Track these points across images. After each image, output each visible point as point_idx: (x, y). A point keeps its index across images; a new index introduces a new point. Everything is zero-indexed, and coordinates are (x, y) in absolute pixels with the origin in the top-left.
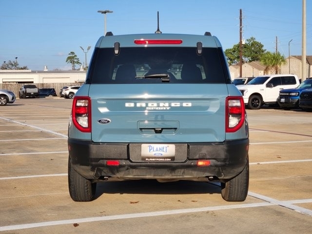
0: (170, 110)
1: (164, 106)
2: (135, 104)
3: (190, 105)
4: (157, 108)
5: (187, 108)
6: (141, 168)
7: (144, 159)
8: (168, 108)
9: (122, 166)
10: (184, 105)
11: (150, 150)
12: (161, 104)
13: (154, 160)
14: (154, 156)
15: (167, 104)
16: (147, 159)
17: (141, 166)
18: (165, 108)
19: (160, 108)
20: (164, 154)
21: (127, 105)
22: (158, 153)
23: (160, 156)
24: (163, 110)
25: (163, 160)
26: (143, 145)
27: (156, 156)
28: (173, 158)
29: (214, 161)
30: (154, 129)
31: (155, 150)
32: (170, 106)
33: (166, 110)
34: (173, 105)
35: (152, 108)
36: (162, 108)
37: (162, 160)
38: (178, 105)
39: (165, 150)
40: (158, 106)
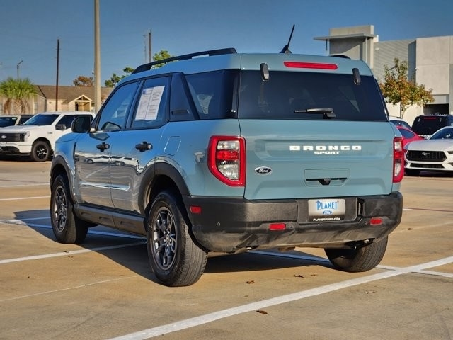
0: (339, 154)
1: (333, 150)
2: (302, 148)
3: (359, 148)
4: (326, 153)
5: (357, 152)
6: (309, 231)
7: (311, 218)
8: (338, 153)
9: (288, 230)
10: (354, 148)
11: (318, 207)
12: (331, 148)
13: (322, 220)
14: (322, 214)
15: (336, 148)
16: (314, 220)
18: (334, 153)
19: (329, 153)
20: (334, 212)
21: (292, 148)
22: (327, 211)
23: (329, 214)
25: (332, 219)
26: (310, 201)
27: (324, 214)
28: (342, 217)
29: (386, 218)
30: (321, 179)
31: (324, 206)
32: (339, 149)
33: (336, 154)
35: (321, 153)
36: (331, 153)
37: (330, 219)
38: (347, 148)
39: (334, 206)
40: (327, 150)
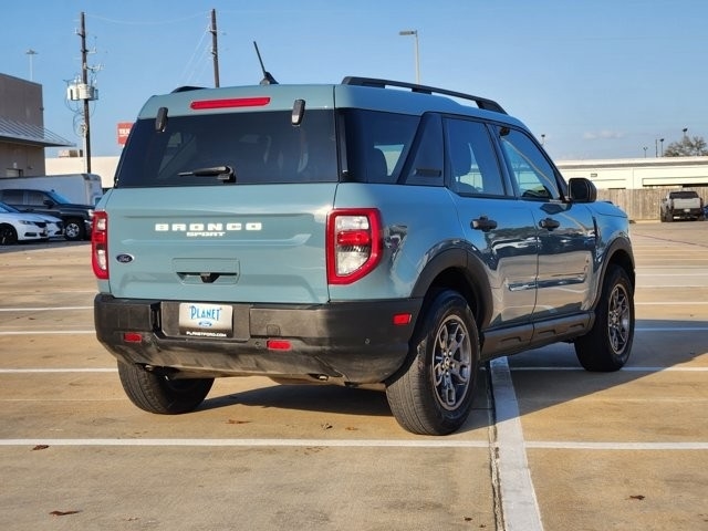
0: (224, 237)
1: (214, 231)
2: (170, 227)
3: (258, 226)
4: (203, 234)
5: (254, 234)
6: (174, 348)
7: (183, 330)
8: (221, 234)
10: (249, 227)
11: (193, 315)
12: (211, 227)
13: (199, 334)
14: (199, 326)
15: (219, 227)
16: (188, 333)
17: (173, 345)
18: (216, 234)
19: (208, 234)
20: (216, 324)
21: (159, 227)
22: (205, 322)
23: (208, 326)
24: (213, 237)
25: (213, 335)
26: (182, 305)
27: (201, 326)
28: (230, 333)
29: (298, 342)
30: (199, 274)
31: (200, 314)
32: (224, 229)
33: (218, 237)
34: (230, 227)
35: (196, 234)
36: (211, 234)
37: (211, 334)
38: (238, 227)
39: (215, 315)
40: (206, 230)
